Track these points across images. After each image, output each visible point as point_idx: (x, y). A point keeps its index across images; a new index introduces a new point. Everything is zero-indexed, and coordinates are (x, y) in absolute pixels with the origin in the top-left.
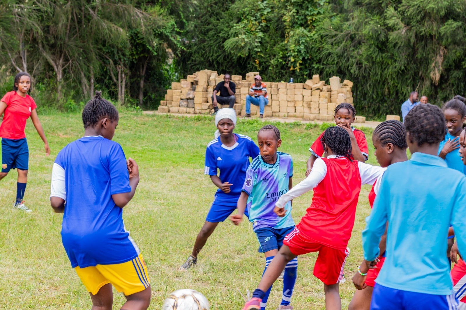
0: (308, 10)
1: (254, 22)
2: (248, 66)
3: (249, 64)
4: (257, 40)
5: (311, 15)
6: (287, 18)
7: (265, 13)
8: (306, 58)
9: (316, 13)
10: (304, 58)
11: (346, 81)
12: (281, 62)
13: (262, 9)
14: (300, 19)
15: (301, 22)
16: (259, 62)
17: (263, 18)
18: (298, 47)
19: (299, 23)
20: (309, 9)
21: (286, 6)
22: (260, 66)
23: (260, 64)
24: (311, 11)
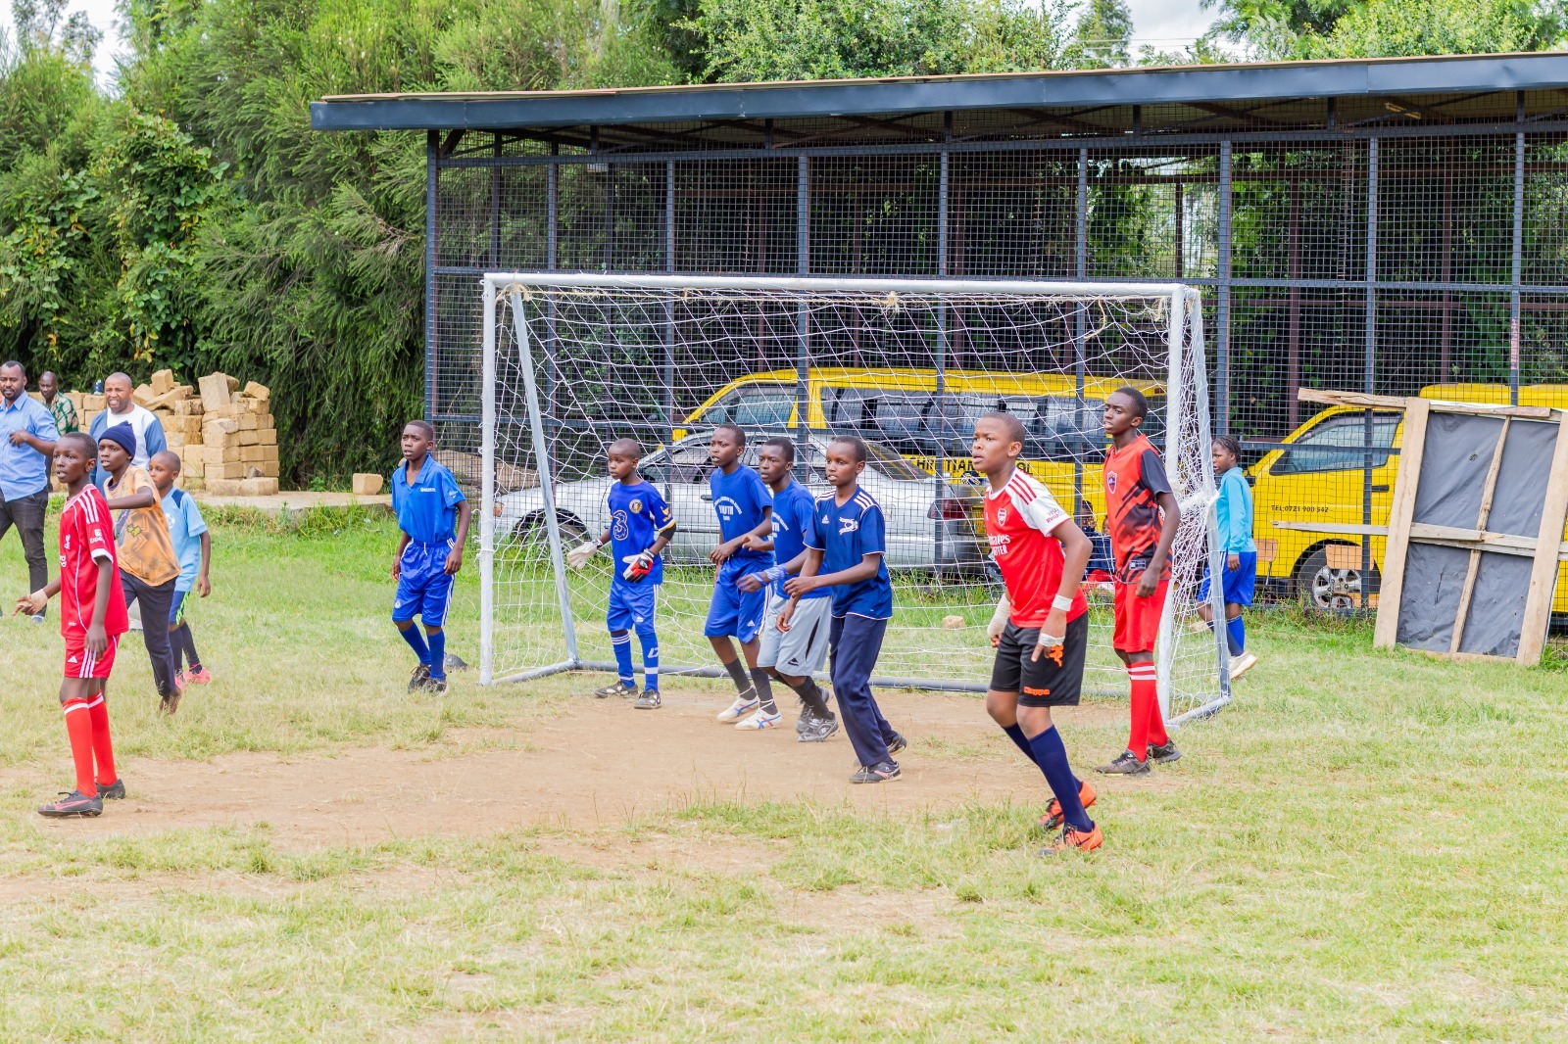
0: (179, 195)
1: (44, 230)
2: (35, 351)
3: (35, 345)
4: (49, 279)
5: (189, 208)
6: (121, 218)
7: (79, 205)
8: (173, 326)
9: (200, 201)
10: (166, 326)
11: (252, 386)
12: (114, 337)
13: (73, 192)
14: (159, 218)
15: (163, 227)
16: (60, 339)
17: (74, 218)
18: (146, 297)
19: (156, 230)
20: (183, 191)
21: (121, 186)
22: (61, 352)
23: (62, 344)
24: (187, 197)
